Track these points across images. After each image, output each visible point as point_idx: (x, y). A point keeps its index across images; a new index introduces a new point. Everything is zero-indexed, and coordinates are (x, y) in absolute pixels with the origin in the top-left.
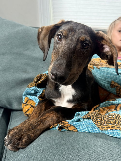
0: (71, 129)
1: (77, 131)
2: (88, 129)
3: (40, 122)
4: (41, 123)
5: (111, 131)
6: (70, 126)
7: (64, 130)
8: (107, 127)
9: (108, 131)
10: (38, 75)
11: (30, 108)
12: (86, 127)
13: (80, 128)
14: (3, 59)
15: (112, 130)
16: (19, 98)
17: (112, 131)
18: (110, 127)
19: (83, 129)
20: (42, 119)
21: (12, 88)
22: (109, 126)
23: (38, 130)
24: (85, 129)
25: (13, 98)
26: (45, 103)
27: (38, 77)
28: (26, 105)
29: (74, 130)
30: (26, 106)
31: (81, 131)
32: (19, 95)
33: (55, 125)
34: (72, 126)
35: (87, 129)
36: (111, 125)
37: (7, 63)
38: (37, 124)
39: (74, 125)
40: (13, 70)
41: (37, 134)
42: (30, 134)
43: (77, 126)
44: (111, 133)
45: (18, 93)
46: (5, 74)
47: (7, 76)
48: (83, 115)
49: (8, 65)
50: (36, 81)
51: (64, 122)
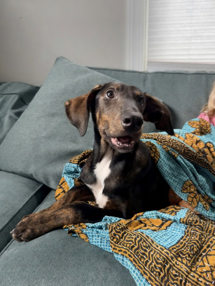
0: (83, 236)
1: (88, 241)
2: (101, 244)
3: (53, 217)
4: (53, 219)
5: (121, 256)
6: (82, 233)
7: (75, 235)
8: (120, 249)
9: (118, 256)
10: (87, 151)
11: (61, 193)
12: (99, 241)
13: (92, 239)
14: (51, 122)
15: (123, 255)
16: (58, 176)
17: (123, 257)
18: (123, 251)
19: (95, 242)
20: (56, 214)
21: (53, 161)
22: (122, 249)
23: (47, 226)
24: (98, 243)
25: (51, 174)
26: (76, 192)
27: (86, 153)
28: (60, 187)
29: (85, 239)
30: (59, 189)
31: (93, 244)
32: (59, 172)
33: (69, 225)
34: (84, 234)
35: (99, 244)
36: (125, 249)
37: (54, 128)
38: (48, 218)
39: (86, 233)
40: (59, 138)
41: (44, 230)
42: (35, 229)
43: (90, 236)
44: (120, 259)
45: (58, 169)
46: (49, 143)
47: (50, 145)
48: (111, 222)
49: (55, 131)
50: (81, 158)
51: (83, 225)
